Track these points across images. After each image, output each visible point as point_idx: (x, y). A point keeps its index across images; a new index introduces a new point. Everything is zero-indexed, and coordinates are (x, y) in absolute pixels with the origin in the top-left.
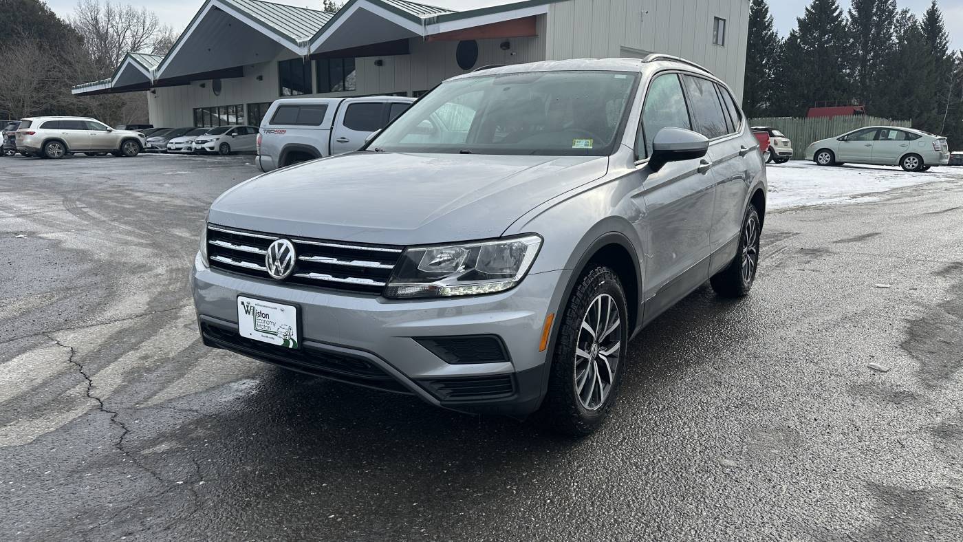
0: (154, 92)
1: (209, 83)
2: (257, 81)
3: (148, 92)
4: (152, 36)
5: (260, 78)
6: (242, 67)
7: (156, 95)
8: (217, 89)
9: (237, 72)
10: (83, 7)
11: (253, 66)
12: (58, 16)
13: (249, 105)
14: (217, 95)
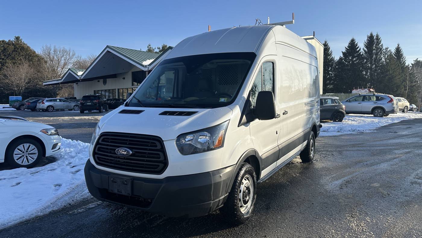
0: (77, 84)
1: (102, 80)
2: (123, 80)
3: (75, 84)
4: (72, 60)
5: (124, 78)
6: (116, 74)
7: (78, 85)
8: (105, 83)
9: (114, 76)
10: (44, 48)
11: (121, 73)
12: (37, 53)
13: (118, 89)
14: (105, 85)
